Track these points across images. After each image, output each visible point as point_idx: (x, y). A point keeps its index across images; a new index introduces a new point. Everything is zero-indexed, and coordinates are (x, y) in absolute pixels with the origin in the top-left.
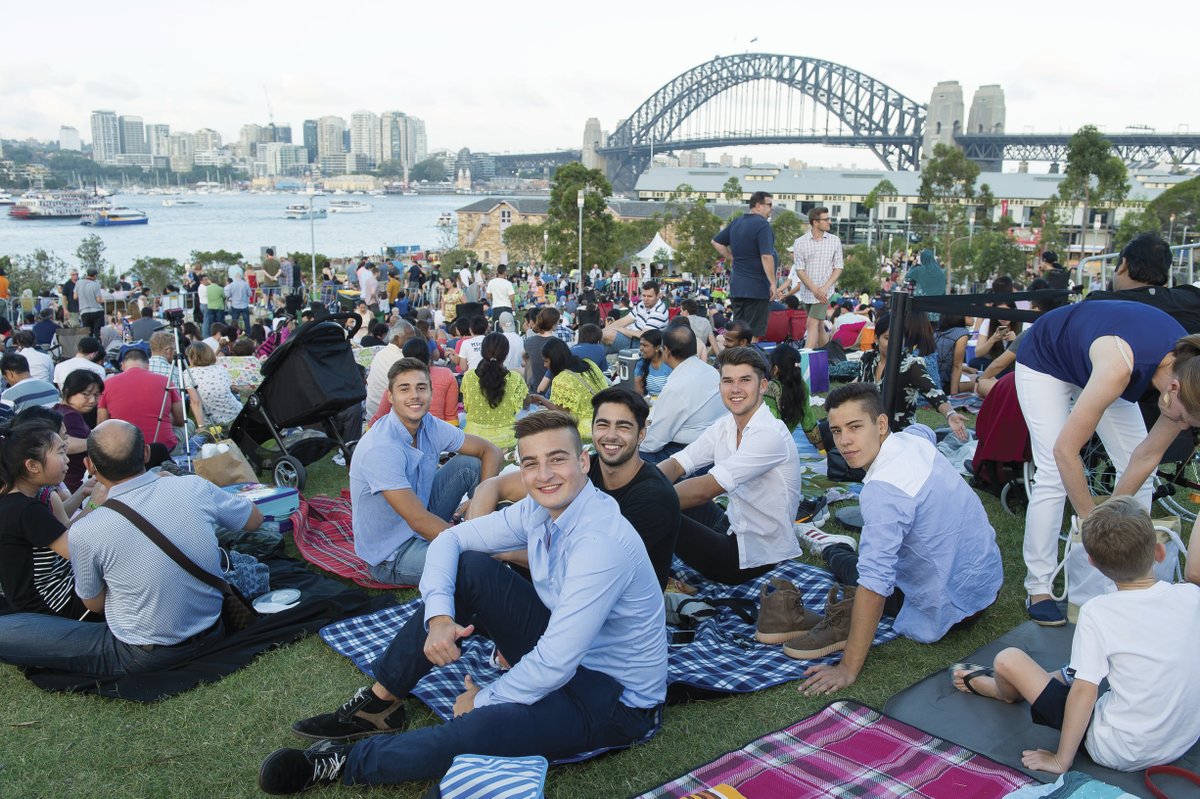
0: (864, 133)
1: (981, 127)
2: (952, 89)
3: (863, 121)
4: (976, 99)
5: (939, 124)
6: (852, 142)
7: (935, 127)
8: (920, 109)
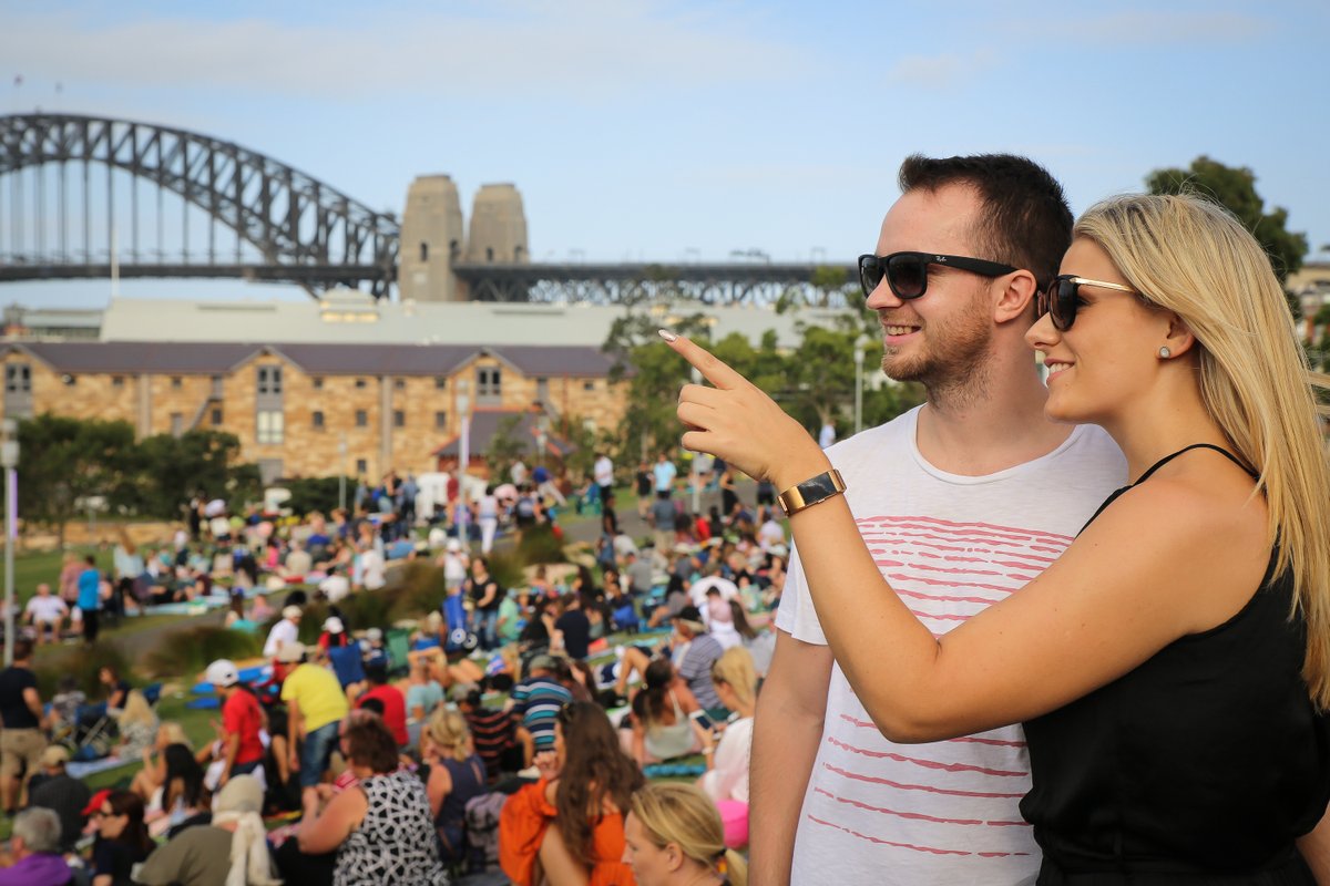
0: (285, 260)
1: (490, 253)
2: (440, 187)
3: (281, 240)
4: (477, 206)
5: (424, 247)
6: (266, 274)
7: (417, 252)
8: (382, 222)
